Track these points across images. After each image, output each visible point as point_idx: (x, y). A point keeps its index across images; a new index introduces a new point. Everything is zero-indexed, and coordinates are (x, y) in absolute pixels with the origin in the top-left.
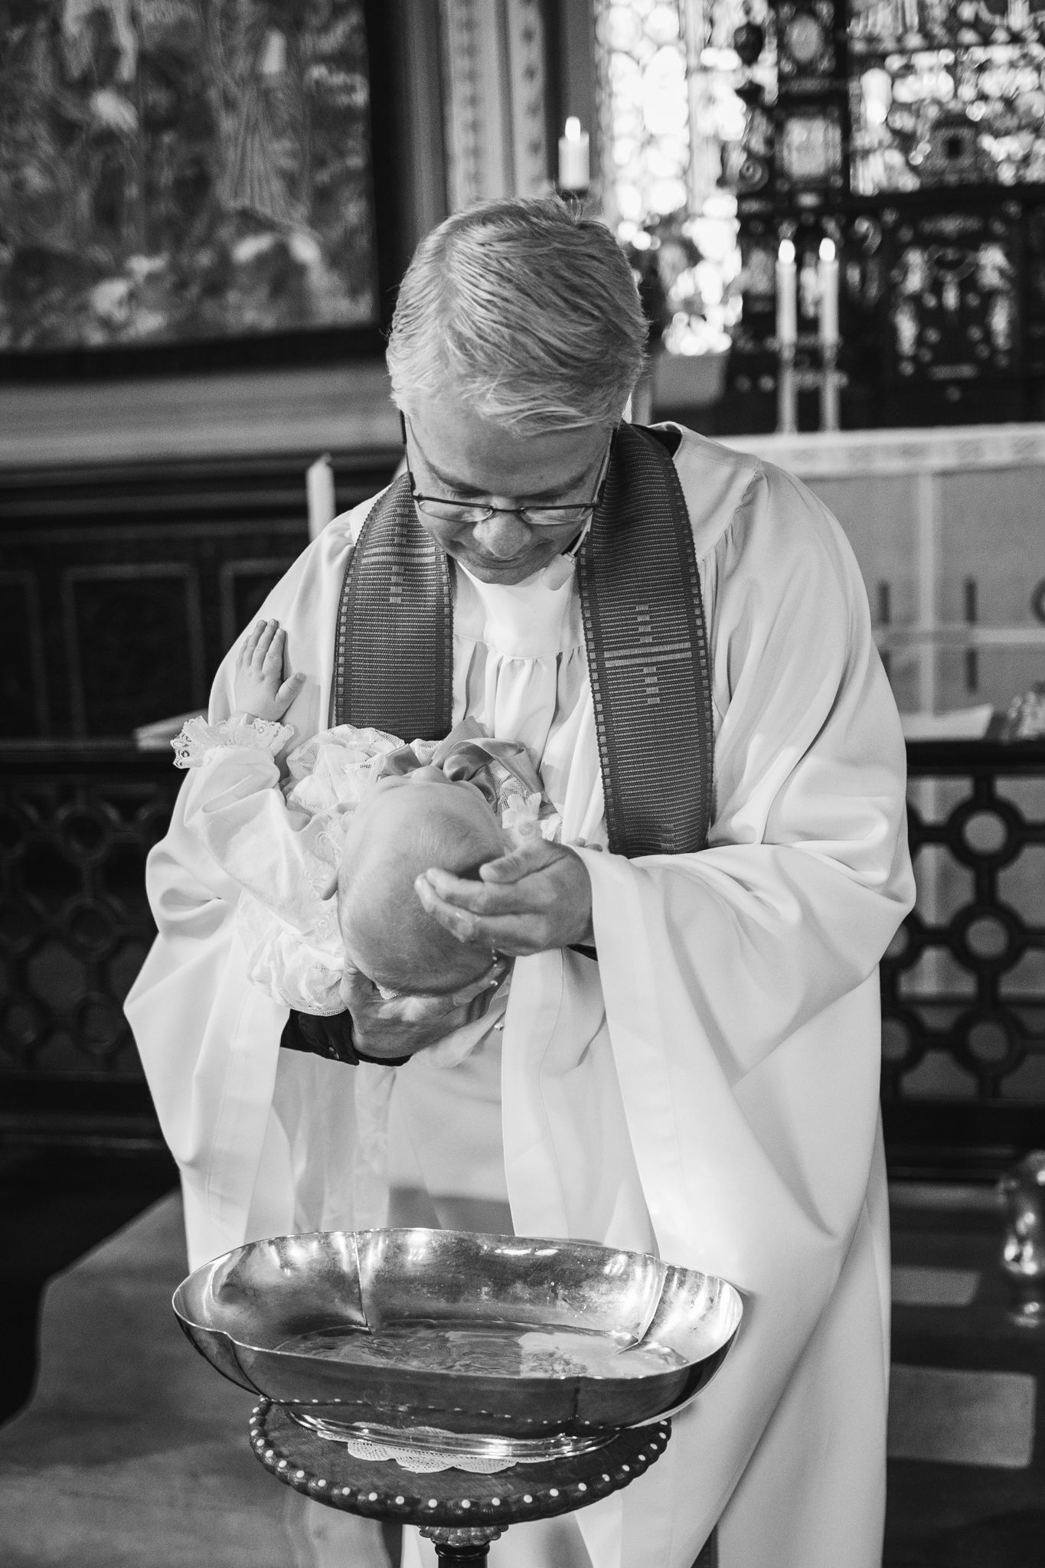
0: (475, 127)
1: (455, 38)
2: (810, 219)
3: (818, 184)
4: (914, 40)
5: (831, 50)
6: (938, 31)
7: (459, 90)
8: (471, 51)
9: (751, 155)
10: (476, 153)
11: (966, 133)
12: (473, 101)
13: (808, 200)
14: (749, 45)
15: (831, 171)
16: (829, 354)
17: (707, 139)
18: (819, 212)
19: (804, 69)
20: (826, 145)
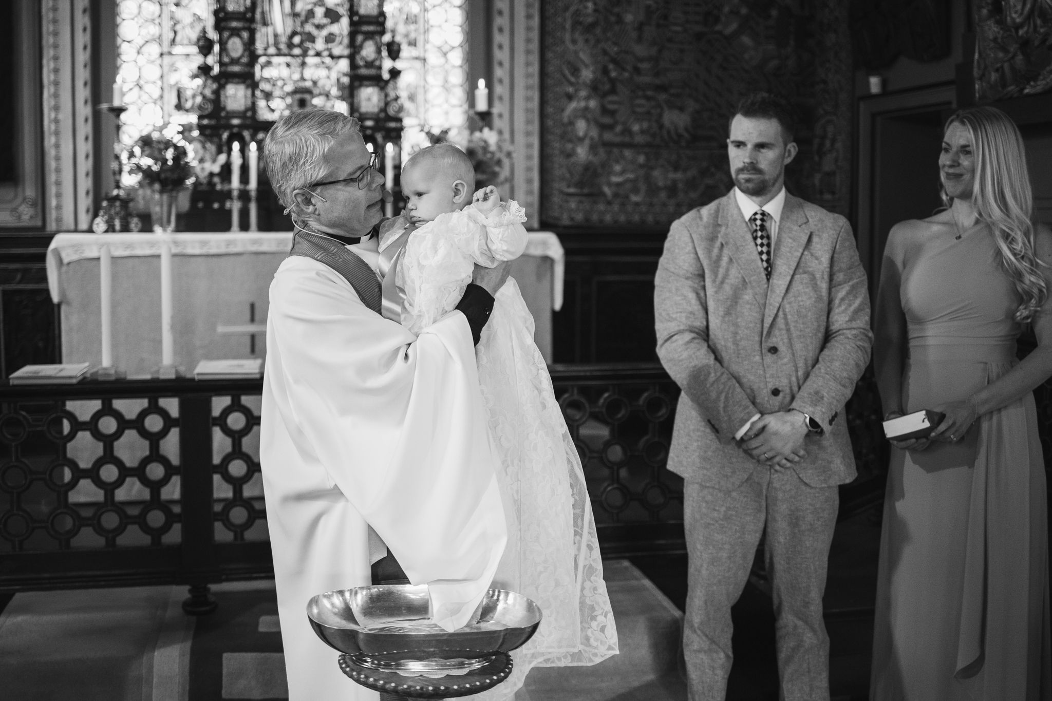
0: (56, 71)
1: (47, 27)
2: (235, 130)
3: (242, 115)
4: (272, 50)
5: (247, 53)
6: (283, 47)
7: (48, 53)
8: (56, 34)
9: (204, 97)
10: (56, 84)
11: (307, 96)
12: (56, 58)
13: (236, 122)
14: (205, 47)
15: (247, 110)
16: (253, 194)
17: (171, 86)
18: (241, 127)
19: (235, 61)
20: (246, 97)
